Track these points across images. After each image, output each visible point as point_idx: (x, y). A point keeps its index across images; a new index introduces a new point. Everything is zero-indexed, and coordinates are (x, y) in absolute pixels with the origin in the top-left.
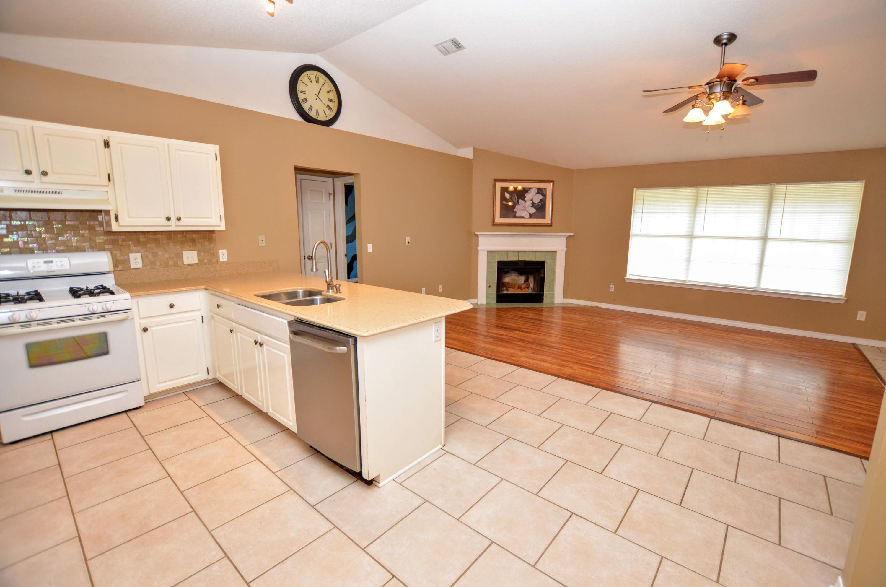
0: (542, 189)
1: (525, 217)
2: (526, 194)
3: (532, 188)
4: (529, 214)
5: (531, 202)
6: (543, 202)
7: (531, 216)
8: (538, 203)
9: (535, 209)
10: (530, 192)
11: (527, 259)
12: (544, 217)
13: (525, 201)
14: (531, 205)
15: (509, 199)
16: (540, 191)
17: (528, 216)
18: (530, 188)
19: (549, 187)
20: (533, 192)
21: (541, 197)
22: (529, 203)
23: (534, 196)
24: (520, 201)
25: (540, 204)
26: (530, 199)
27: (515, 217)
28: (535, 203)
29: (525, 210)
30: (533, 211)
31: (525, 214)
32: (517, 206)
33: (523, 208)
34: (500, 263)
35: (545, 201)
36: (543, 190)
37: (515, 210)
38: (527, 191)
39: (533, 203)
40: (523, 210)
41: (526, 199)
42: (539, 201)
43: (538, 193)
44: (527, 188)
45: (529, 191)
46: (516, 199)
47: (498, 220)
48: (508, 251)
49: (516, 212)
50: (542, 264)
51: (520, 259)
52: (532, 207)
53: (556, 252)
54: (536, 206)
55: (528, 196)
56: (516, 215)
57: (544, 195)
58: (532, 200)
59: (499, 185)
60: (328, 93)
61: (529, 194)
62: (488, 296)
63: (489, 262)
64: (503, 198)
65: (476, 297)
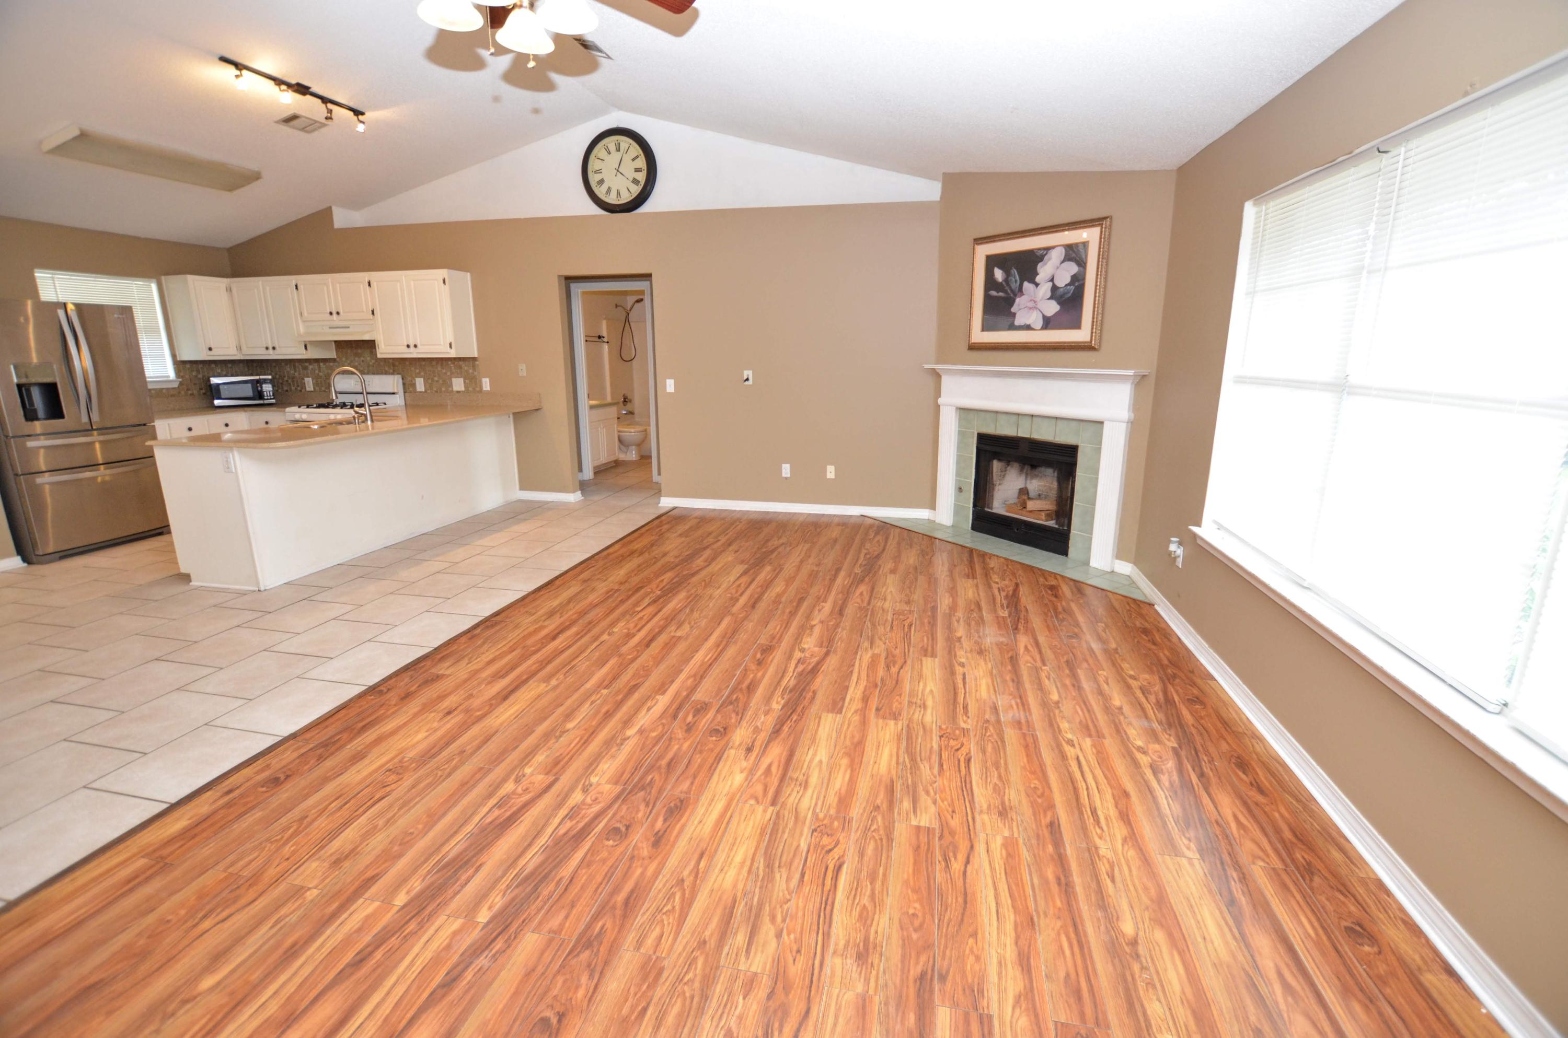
0: (1077, 244)
1: (1033, 326)
2: (1040, 265)
3: (1053, 247)
4: (1044, 317)
5: (1050, 284)
6: (1078, 281)
7: (1048, 323)
8: (1066, 285)
9: (1059, 303)
10: (1049, 259)
11: (1036, 436)
12: (1077, 325)
13: (1037, 285)
14: (1049, 294)
15: (1001, 283)
16: (1074, 254)
17: (1039, 323)
18: (1048, 249)
19: (1089, 236)
20: (1056, 256)
21: (1073, 268)
22: (1045, 289)
23: (1058, 267)
24: (1026, 284)
25: (1072, 288)
26: (1049, 276)
27: (1012, 327)
28: (1059, 288)
29: (1036, 308)
30: (1052, 308)
31: (1035, 319)
32: (1018, 300)
33: (1031, 304)
34: (983, 439)
35: (1084, 279)
36: (1081, 247)
37: (1013, 310)
38: (1041, 258)
39: (1054, 288)
40: (1031, 308)
41: (1038, 279)
42: (1068, 280)
43: (1068, 258)
44: (1040, 249)
45: (1046, 258)
46: (1016, 281)
47: (979, 336)
48: (997, 412)
49: (1014, 315)
50: (1072, 450)
51: (1021, 434)
52: (1051, 298)
53: (1102, 423)
54: (1061, 296)
55: (1044, 271)
56: (1013, 322)
57: (1082, 264)
58: (1052, 280)
59: (984, 251)
60: (633, 160)
61: (1046, 264)
62: (958, 510)
63: (962, 434)
64: (990, 281)
65: (933, 506)
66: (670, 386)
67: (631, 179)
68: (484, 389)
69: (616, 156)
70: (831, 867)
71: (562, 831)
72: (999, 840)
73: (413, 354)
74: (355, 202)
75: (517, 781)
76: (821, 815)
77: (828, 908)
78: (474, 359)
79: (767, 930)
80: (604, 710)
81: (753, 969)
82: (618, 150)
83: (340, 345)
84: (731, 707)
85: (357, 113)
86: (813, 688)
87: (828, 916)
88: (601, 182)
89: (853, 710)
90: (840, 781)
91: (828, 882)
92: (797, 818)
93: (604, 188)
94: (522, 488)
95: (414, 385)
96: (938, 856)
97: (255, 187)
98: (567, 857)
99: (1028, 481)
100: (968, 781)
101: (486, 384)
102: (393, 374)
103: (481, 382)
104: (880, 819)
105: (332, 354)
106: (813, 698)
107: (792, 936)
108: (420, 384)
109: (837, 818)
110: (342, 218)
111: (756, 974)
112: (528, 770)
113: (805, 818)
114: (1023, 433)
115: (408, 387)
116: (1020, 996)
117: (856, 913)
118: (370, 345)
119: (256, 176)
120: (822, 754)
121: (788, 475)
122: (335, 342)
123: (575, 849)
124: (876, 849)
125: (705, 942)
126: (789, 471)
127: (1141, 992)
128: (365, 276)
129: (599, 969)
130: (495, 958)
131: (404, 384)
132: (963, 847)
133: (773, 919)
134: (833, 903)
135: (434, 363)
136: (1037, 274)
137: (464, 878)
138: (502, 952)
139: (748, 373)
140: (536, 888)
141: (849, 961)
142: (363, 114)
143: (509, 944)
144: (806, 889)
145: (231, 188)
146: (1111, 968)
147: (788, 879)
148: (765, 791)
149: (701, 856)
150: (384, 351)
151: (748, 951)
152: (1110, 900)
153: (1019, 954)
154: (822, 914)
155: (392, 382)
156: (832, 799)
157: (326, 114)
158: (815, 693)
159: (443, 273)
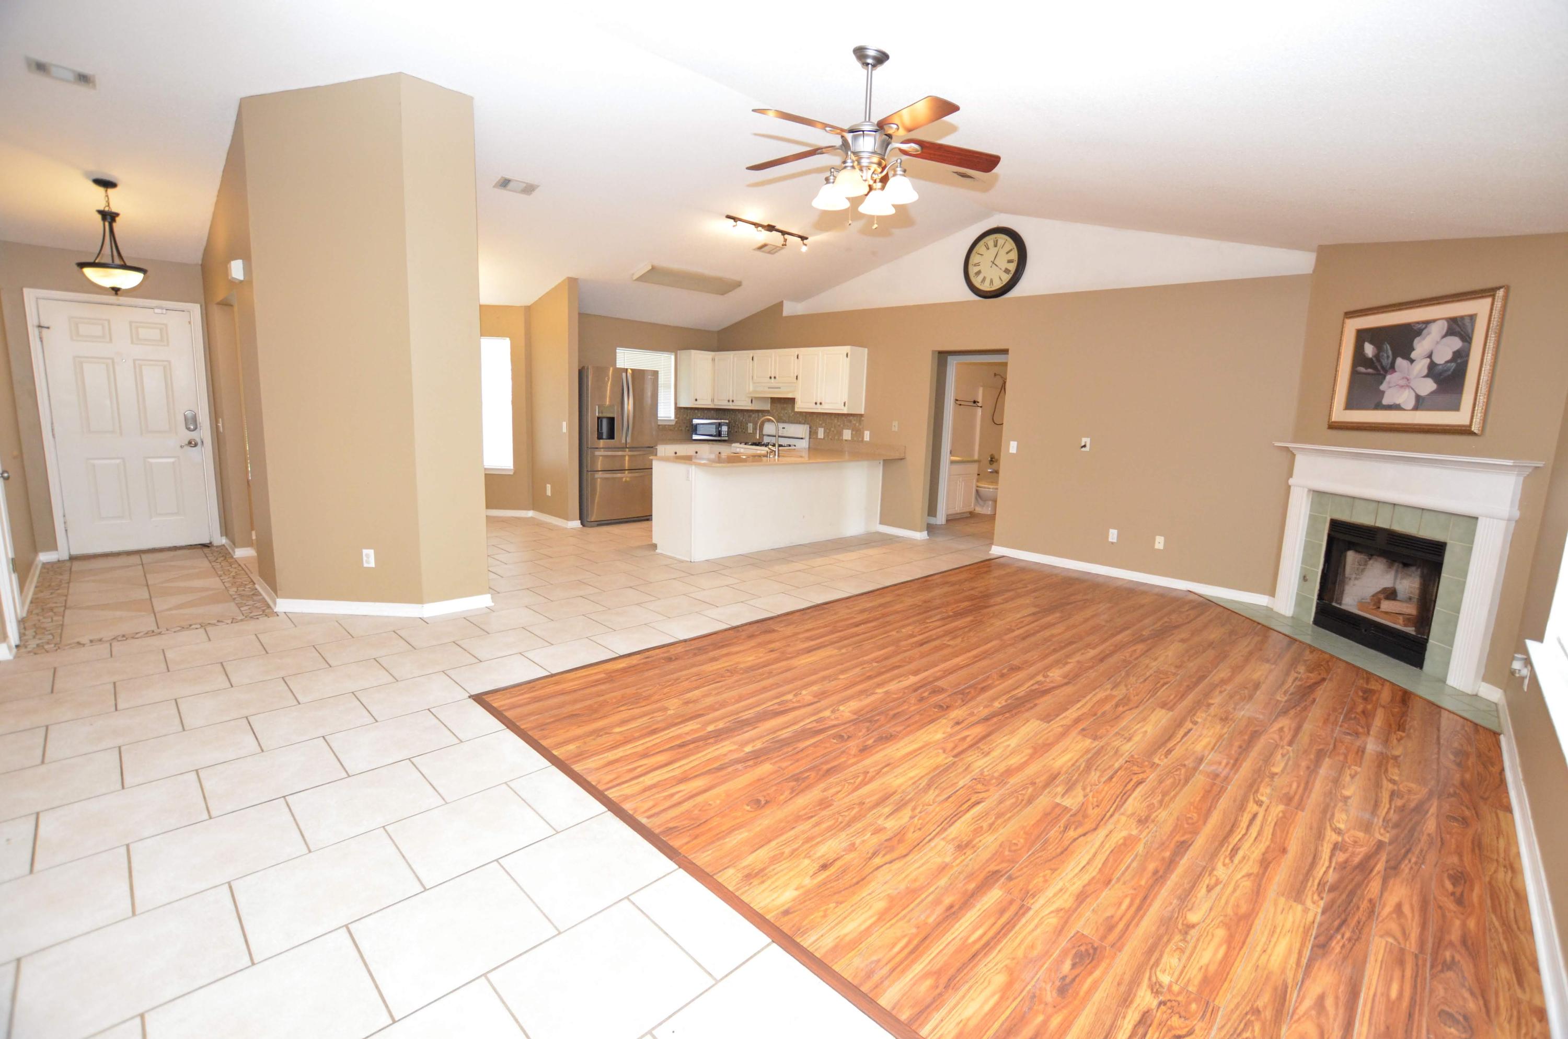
0: (1462, 318)
1: (1403, 406)
2: (1416, 341)
3: (1434, 321)
4: (1417, 396)
5: (1428, 360)
6: (1460, 358)
7: (1420, 403)
8: (1447, 362)
9: (1436, 382)
10: (1429, 334)
11: (1398, 527)
12: (1456, 407)
13: (1412, 361)
14: (1425, 372)
15: (1371, 359)
16: (1459, 328)
17: (1412, 403)
18: (1427, 323)
19: (1480, 308)
20: (1437, 330)
21: (1455, 343)
22: (1421, 366)
23: (1438, 343)
24: (1400, 361)
25: (1453, 365)
26: (1427, 352)
27: (1379, 406)
28: (1436, 365)
29: (1408, 386)
30: (1428, 386)
31: (1406, 398)
32: (1388, 377)
33: (1403, 382)
34: (1336, 526)
35: (1468, 355)
36: (1467, 321)
37: (1382, 387)
38: (1419, 333)
39: (1432, 366)
40: (1402, 387)
41: (1413, 355)
42: (1449, 356)
43: (1450, 332)
44: (1418, 323)
45: (1425, 332)
46: (1388, 357)
47: (1340, 414)
48: (1354, 498)
49: (1383, 392)
50: (1438, 549)
51: (1380, 524)
52: (1427, 376)
53: (1477, 518)
54: (1440, 374)
55: (1421, 347)
56: (1381, 402)
57: (1467, 339)
58: (1430, 356)
59: (1354, 325)
60: (1007, 253)
61: (1424, 339)
62: (1301, 600)
63: (1313, 520)
64: (1359, 358)
65: (1272, 593)
66: (1013, 447)
67: (1003, 269)
68: (865, 439)
69: (993, 251)
70: (973, 800)
71: (809, 726)
72: (1124, 833)
73: (819, 409)
74: (799, 297)
75: (795, 695)
76: (986, 773)
77: (955, 818)
78: (861, 415)
79: (906, 813)
80: (868, 674)
81: (885, 825)
82: (996, 246)
83: (774, 400)
84: (961, 696)
85: (803, 238)
86: (1037, 702)
87: (952, 821)
88: (979, 273)
89: (1061, 723)
90: (1014, 761)
91: (965, 806)
92: (966, 769)
93: (980, 278)
94: (881, 523)
95: (817, 433)
96: (1062, 823)
97: (738, 291)
98: (807, 739)
99: (1398, 581)
100: (1128, 794)
101: (867, 436)
102: (804, 424)
103: (863, 434)
104: (1030, 790)
105: (767, 407)
106: (1032, 708)
107: (921, 821)
108: (821, 433)
109: (996, 778)
110: (790, 309)
111: (885, 828)
112: (804, 692)
113: (973, 771)
114: (1382, 523)
115: (813, 434)
116: (1061, 910)
117: (972, 828)
118: (792, 401)
119: (739, 284)
120: (1013, 742)
121: (1115, 541)
122: (771, 398)
123: (812, 737)
124: (1013, 804)
125: (864, 803)
126: (1115, 536)
127: (1168, 949)
128: (795, 351)
129: (797, 792)
130: (746, 767)
131: (810, 432)
132: (1088, 826)
133: (914, 809)
134: (960, 817)
135: (833, 417)
136: (1413, 349)
137: (745, 730)
138: (751, 766)
139: (1085, 440)
140: (782, 746)
141: (950, 846)
142: (807, 238)
143: (755, 765)
144: (946, 804)
145: (723, 293)
146: (1154, 928)
147: (937, 796)
148: (954, 748)
149: (888, 765)
150: (800, 406)
151: (888, 817)
152: (1194, 899)
153: (1082, 892)
154: (948, 819)
155: (801, 430)
156: (1002, 767)
157: (782, 242)
158: (1035, 705)
159: (847, 349)
